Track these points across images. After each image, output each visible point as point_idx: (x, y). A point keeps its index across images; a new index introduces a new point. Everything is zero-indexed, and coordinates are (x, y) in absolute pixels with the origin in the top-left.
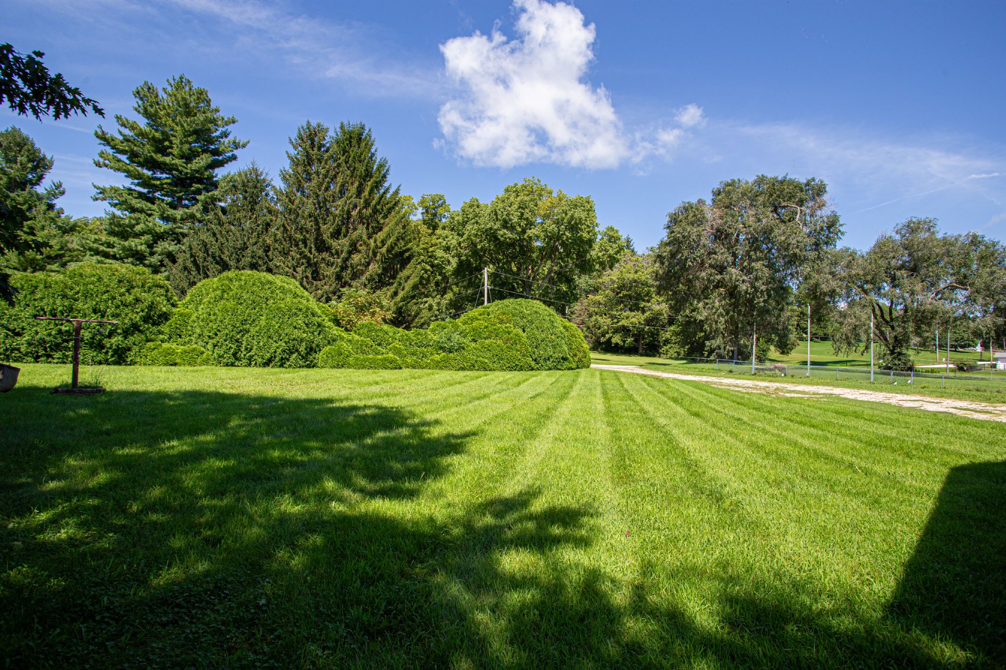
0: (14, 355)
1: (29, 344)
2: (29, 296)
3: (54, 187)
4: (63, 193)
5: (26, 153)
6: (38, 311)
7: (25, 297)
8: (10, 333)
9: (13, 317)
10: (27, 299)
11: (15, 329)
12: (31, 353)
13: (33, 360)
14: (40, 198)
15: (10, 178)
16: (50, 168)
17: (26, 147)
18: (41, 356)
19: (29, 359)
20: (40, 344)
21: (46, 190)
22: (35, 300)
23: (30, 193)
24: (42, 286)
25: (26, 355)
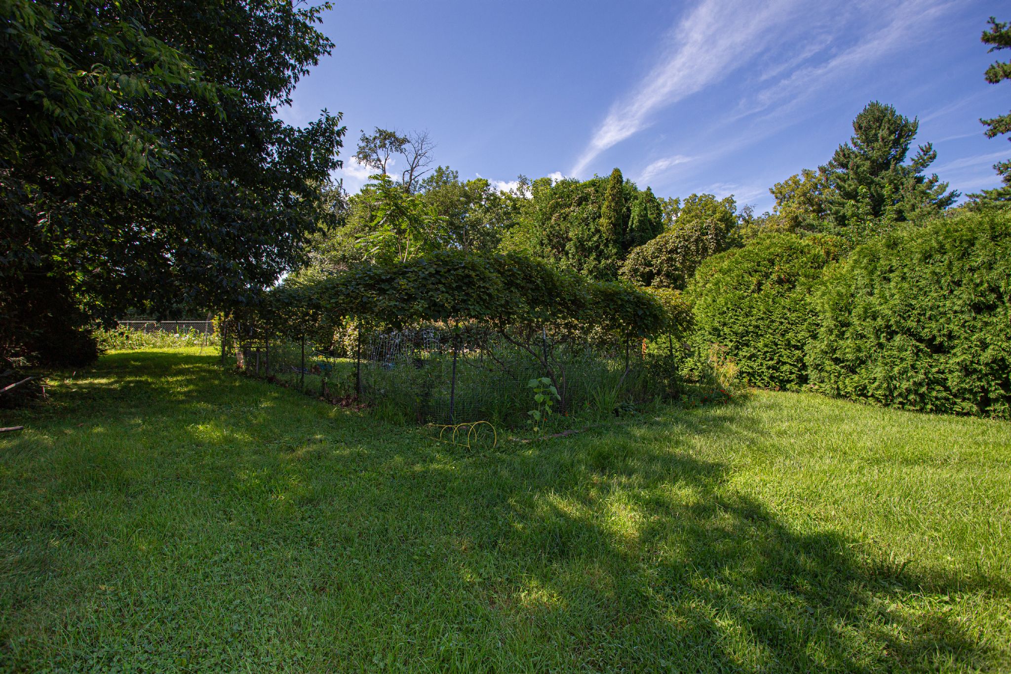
0: (934, 394)
1: (967, 371)
2: (957, 265)
3: (922, 153)
4: (933, 157)
5: (887, 125)
6: (982, 294)
7: (950, 266)
8: (922, 346)
9: (928, 313)
10: (955, 270)
11: (934, 338)
12: (970, 391)
13: (975, 408)
14: (906, 172)
15: (873, 162)
16: (914, 133)
17: (886, 119)
18: (996, 400)
19: (967, 405)
20: (994, 374)
21: (913, 160)
22: (972, 270)
23: (895, 170)
24: (983, 238)
25: (961, 394)
